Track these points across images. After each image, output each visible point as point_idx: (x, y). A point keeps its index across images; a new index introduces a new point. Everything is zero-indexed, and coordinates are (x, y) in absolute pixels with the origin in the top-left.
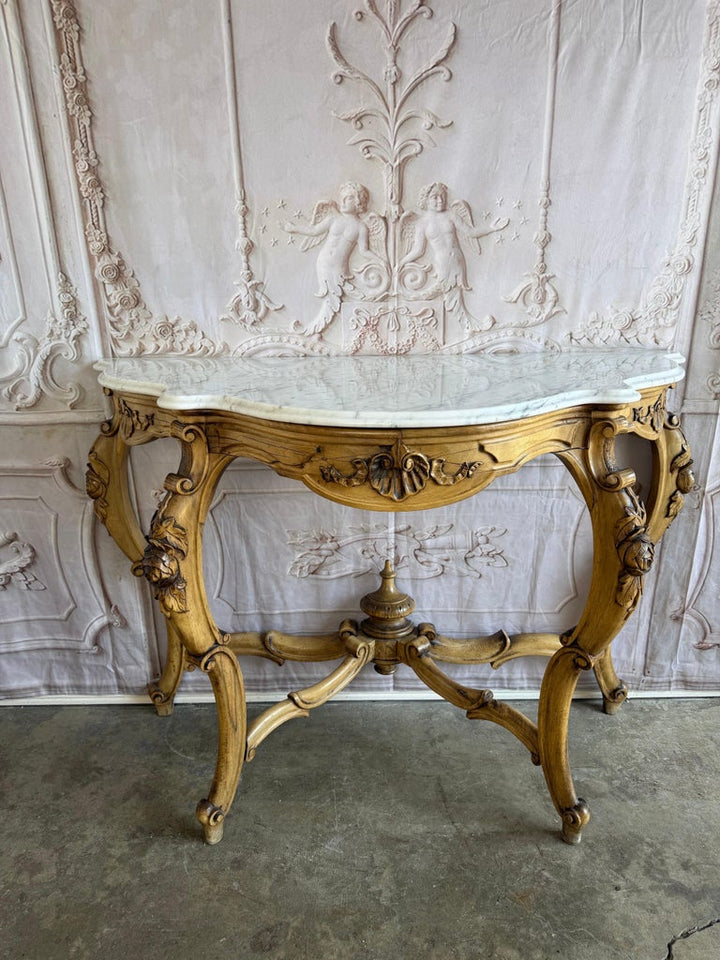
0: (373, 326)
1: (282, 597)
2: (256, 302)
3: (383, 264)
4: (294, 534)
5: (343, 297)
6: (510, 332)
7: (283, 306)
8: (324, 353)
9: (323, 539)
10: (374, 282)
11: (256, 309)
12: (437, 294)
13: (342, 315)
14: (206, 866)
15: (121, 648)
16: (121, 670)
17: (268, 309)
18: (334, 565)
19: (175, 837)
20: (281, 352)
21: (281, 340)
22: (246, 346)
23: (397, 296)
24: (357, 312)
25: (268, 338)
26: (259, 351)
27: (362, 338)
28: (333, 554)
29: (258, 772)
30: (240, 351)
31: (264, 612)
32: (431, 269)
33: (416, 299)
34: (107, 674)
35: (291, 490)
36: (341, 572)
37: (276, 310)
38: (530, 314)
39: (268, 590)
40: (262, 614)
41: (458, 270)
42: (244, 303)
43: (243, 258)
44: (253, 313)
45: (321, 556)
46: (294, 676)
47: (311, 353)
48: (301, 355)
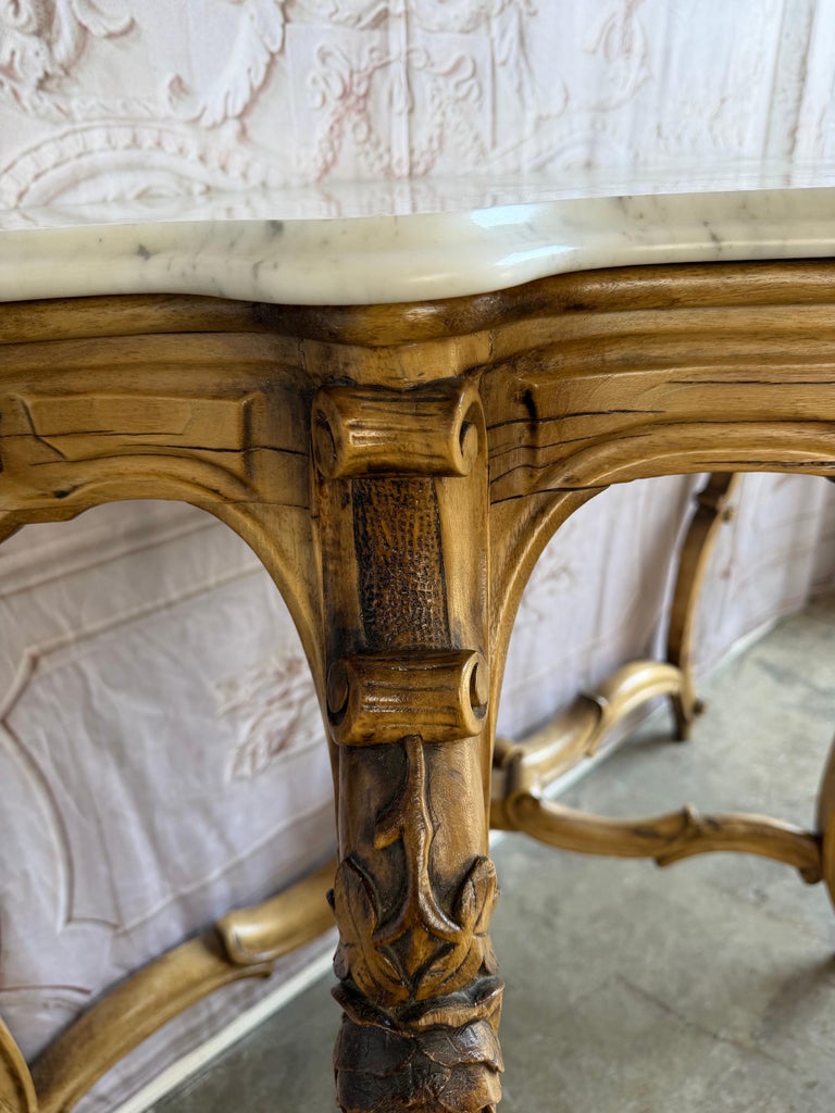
0: (358, 99)
1: (222, 837)
4: (232, 685)
5: (288, 6)
7: (132, 25)
8: (254, 181)
12: (479, 19)
13: (286, 63)
17: (84, 29)
20: (142, 181)
21: (135, 143)
22: (27, 167)
23: (406, 16)
24: (324, 56)
25: (97, 138)
26: (74, 183)
27: (336, 132)
31: (186, 890)
35: (212, 581)
37: (110, 36)
39: (190, 842)
40: (182, 898)
44: (34, 44)
47: (220, 180)
48: (198, 188)
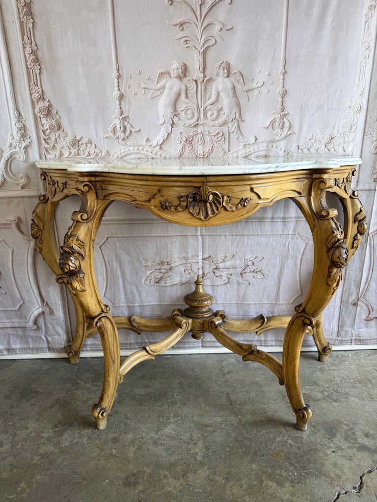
0: (189, 141)
1: (140, 296)
2: (125, 127)
3: (195, 106)
4: (146, 260)
5: (173, 124)
6: (265, 145)
7: (140, 130)
8: (163, 157)
9: (162, 263)
10: (190, 116)
11: (124, 131)
12: (225, 123)
13: (172, 135)
14: (97, 442)
15: (50, 326)
16: (49, 339)
17: (131, 131)
18: (168, 279)
19: (79, 426)
20: (139, 156)
21: (138, 149)
22: (119, 152)
23: (203, 124)
24: (181, 133)
25: (131, 148)
26: (126, 155)
27: (183, 148)
28: (168, 272)
29: (126, 392)
30: (116, 155)
31: (130, 305)
32: (221, 109)
33: (213, 126)
34: (42, 341)
35: (144, 235)
36: (173, 282)
37: (136, 132)
38: (275, 134)
39: (132, 293)
40: (129, 306)
41: (236, 110)
42: (118, 128)
43: (118, 102)
44: (122, 134)
45: (161, 273)
46: (147, 341)
47: (155, 156)
48: (150, 158)
